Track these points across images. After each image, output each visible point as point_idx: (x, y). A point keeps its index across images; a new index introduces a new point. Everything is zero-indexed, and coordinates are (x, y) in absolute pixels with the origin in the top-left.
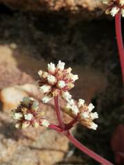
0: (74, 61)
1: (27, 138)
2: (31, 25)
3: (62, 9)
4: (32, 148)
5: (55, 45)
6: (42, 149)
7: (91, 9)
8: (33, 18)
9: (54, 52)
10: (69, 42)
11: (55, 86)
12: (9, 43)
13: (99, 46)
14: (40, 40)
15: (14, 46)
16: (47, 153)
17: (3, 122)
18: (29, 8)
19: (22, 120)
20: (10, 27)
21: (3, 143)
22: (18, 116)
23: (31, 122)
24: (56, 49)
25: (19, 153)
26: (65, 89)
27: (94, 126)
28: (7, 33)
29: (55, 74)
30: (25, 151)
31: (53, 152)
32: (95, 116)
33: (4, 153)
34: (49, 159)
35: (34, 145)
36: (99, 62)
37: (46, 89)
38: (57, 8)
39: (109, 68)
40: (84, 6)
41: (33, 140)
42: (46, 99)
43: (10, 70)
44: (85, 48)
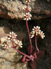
0: (18, 30)
1: (7, 50)
2: (7, 22)
3: (14, 18)
4: (8, 52)
5: (13, 27)
6: (11, 52)
7: (21, 18)
8: (8, 20)
9: (13, 28)
10: (17, 26)
11: (11, 38)
12: (2, 27)
13: (24, 27)
14: (10, 26)
15: (3, 27)
16: (12, 53)
17: (1, 46)
18: (7, 18)
19: (4, 46)
20: (2, 23)
21: (1, 51)
22: (3, 45)
23: (6, 47)
24: (14, 28)
25: (5, 53)
26: (14, 38)
27: (22, 47)
28: (2, 24)
29: (11, 35)
30: (7, 53)
31: (13, 53)
32: (22, 44)
33: (1, 54)
34: (13, 55)
35: (9, 51)
36: (24, 31)
37: (9, 38)
38: (13, 18)
39: (26, 32)
40: (19, 17)
41: (8, 50)
42: (10, 41)
43: (2, 33)
44: (21, 27)
